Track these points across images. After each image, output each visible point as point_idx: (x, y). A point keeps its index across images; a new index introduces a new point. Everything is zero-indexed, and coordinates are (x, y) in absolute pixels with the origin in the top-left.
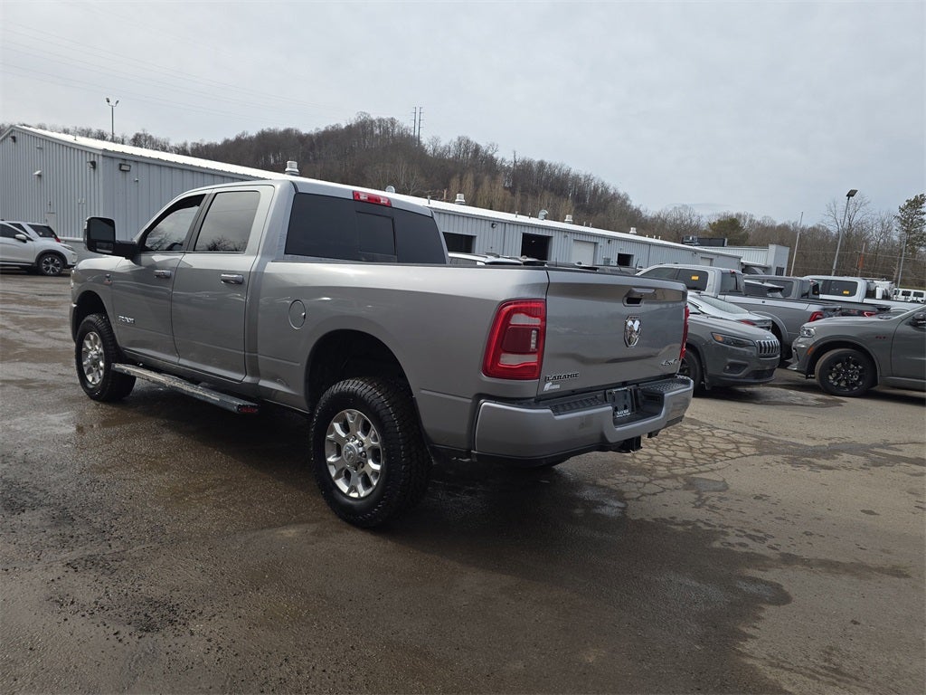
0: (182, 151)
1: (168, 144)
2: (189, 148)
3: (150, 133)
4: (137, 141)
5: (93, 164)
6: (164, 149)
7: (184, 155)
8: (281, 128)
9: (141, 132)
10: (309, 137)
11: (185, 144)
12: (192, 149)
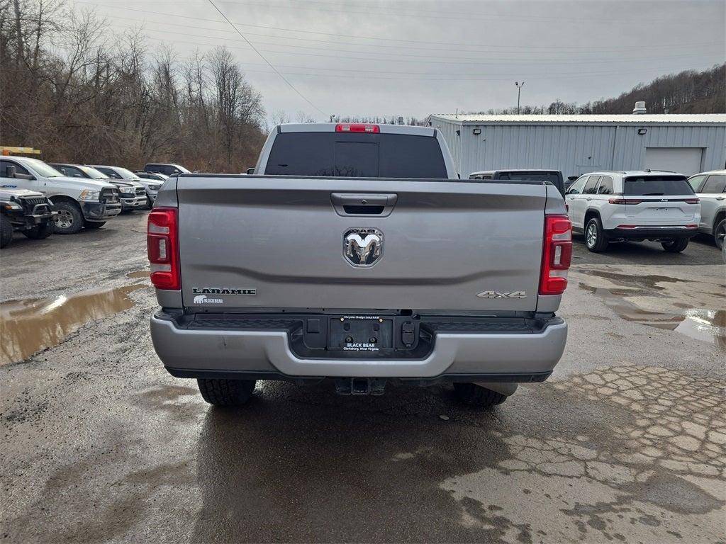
0: (586, 111)
1: (575, 107)
2: (591, 108)
3: (561, 101)
4: (552, 110)
5: (458, 132)
6: (572, 112)
7: (587, 114)
8: (676, 73)
9: (555, 102)
10: (706, 75)
11: (589, 104)
12: (594, 108)
